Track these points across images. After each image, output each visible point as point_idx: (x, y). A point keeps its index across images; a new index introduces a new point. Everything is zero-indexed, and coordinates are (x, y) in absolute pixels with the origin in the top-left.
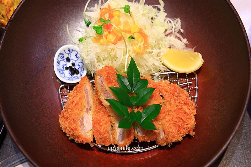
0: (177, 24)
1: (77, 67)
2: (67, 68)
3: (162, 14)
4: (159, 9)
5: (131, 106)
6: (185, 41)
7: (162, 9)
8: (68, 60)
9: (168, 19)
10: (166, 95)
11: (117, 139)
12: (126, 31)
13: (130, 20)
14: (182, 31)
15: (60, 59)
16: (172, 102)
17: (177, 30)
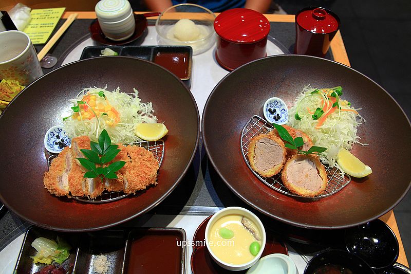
0: (149, 107)
1: (65, 143)
2: (56, 144)
3: (137, 100)
4: (134, 97)
5: (101, 164)
6: (155, 118)
7: (137, 96)
8: (58, 137)
9: (142, 104)
10: (132, 155)
11: (89, 190)
12: (100, 110)
13: (104, 103)
14: (153, 111)
15: (50, 137)
16: (136, 160)
17: (150, 111)
